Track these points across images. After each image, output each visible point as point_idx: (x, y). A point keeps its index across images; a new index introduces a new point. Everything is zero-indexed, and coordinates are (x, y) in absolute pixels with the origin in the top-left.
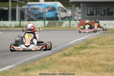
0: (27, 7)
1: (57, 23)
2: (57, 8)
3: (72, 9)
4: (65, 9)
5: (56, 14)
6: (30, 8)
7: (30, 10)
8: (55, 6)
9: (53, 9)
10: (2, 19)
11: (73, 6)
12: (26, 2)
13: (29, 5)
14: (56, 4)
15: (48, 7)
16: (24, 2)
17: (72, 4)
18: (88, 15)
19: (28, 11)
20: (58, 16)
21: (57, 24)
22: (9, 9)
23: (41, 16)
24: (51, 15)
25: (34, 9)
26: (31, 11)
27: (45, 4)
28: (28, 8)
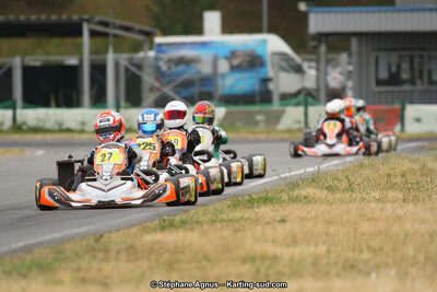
0: (152, 54)
1: (260, 113)
2: (268, 59)
3: (318, 61)
4: (298, 59)
5: (265, 81)
6: (165, 56)
7: (164, 68)
8: (259, 51)
9: (253, 61)
10: (53, 102)
11: (323, 49)
12: (149, 35)
13: (160, 45)
14: (265, 41)
15: (233, 54)
16: (141, 38)
17: (320, 42)
18: (379, 82)
19: (158, 69)
20: (271, 86)
21: (259, 118)
22: (81, 61)
23: (206, 89)
24: (243, 83)
25: (181, 61)
26: (169, 68)
27: (223, 44)
28: (156, 59)
